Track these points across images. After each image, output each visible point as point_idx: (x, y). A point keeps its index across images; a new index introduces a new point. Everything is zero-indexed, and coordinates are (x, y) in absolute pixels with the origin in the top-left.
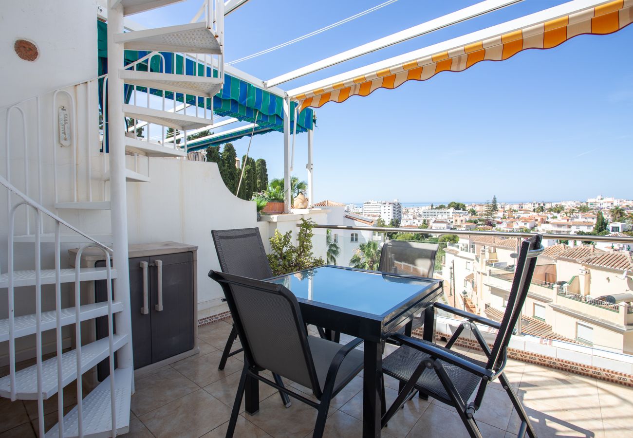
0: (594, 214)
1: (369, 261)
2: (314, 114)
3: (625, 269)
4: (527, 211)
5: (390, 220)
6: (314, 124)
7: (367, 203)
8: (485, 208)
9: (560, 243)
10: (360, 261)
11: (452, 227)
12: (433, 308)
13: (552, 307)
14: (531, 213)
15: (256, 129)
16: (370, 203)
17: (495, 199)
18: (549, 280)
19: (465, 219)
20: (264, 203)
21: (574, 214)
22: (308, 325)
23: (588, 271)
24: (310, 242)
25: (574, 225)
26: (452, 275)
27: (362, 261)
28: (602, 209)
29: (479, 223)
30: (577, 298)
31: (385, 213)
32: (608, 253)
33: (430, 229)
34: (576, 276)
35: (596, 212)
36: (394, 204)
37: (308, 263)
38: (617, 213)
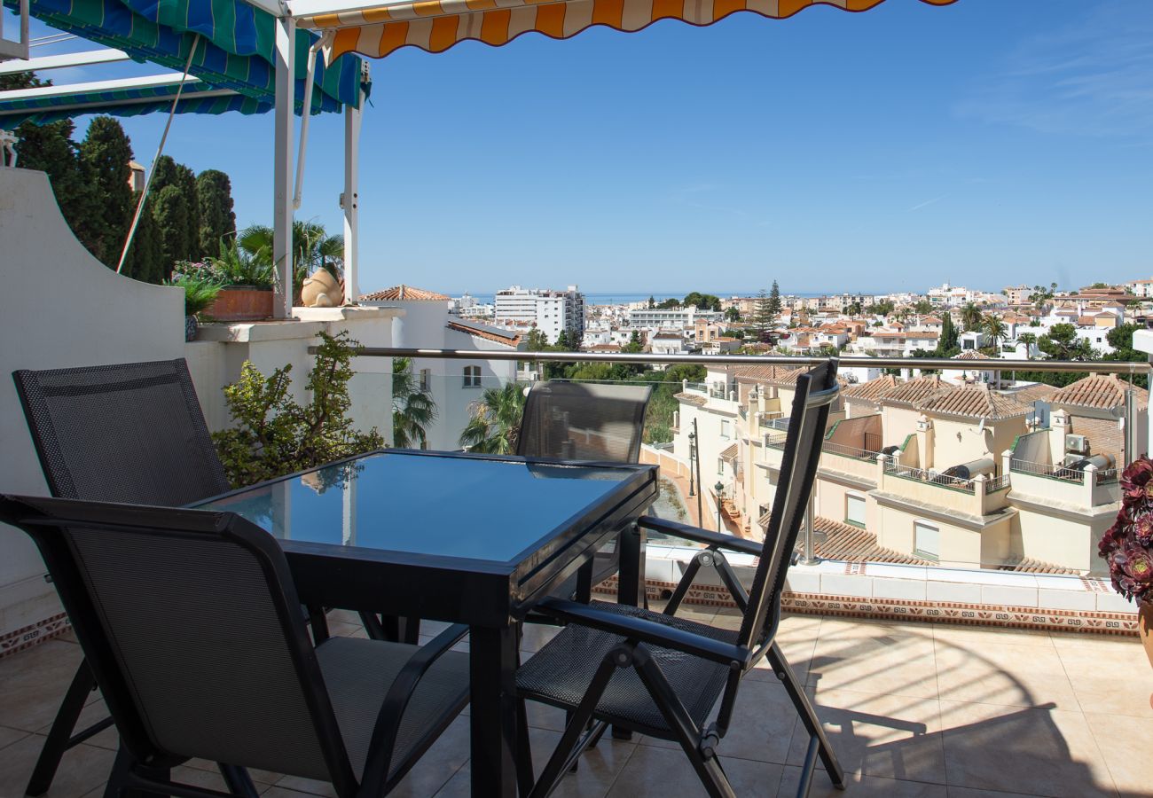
0: (939, 317)
1: (508, 431)
2: (363, 69)
3: (982, 416)
4: (833, 313)
5: (558, 333)
6: (363, 95)
7: (506, 294)
8: (757, 306)
9: (887, 374)
10: (487, 432)
11: (694, 347)
12: (636, 529)
13: (876, 498)
14: (839, 315)
15: (189, 87)
16: (511, 294)
17: (775, 286)
18: (869, 445)
19: (720, 329)
20: (208, 292)
21: (909, 317)
22: (328, 611)
23: (930, 423)
24: (343, 392)
25: (909, 339)
26: (694, 449)
27: (492, 432)
28: (950, 307)
29: (746, 337)
30: (915, 476)
31: (546, 316)
32: (958, 389)
33: (648, 353)
34: (912, 435)
35: (941, 313)
36: (568, 296)
37: (340, 448)
38: (970, 316)
